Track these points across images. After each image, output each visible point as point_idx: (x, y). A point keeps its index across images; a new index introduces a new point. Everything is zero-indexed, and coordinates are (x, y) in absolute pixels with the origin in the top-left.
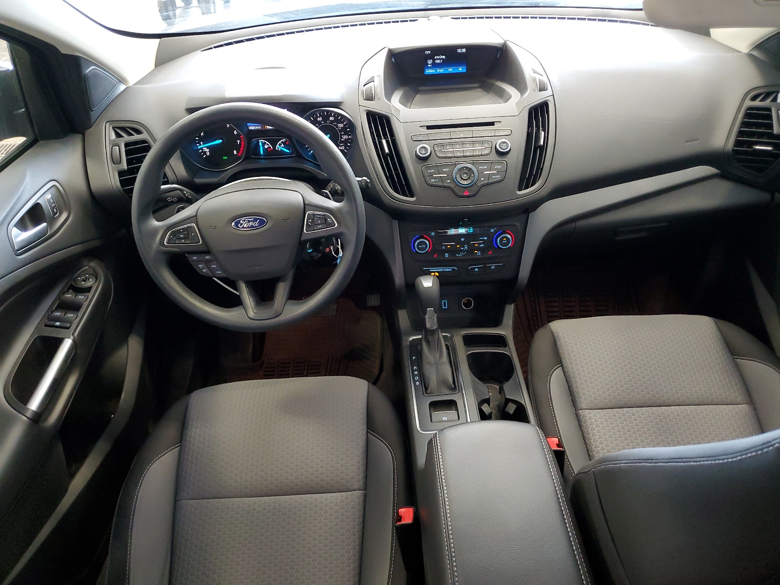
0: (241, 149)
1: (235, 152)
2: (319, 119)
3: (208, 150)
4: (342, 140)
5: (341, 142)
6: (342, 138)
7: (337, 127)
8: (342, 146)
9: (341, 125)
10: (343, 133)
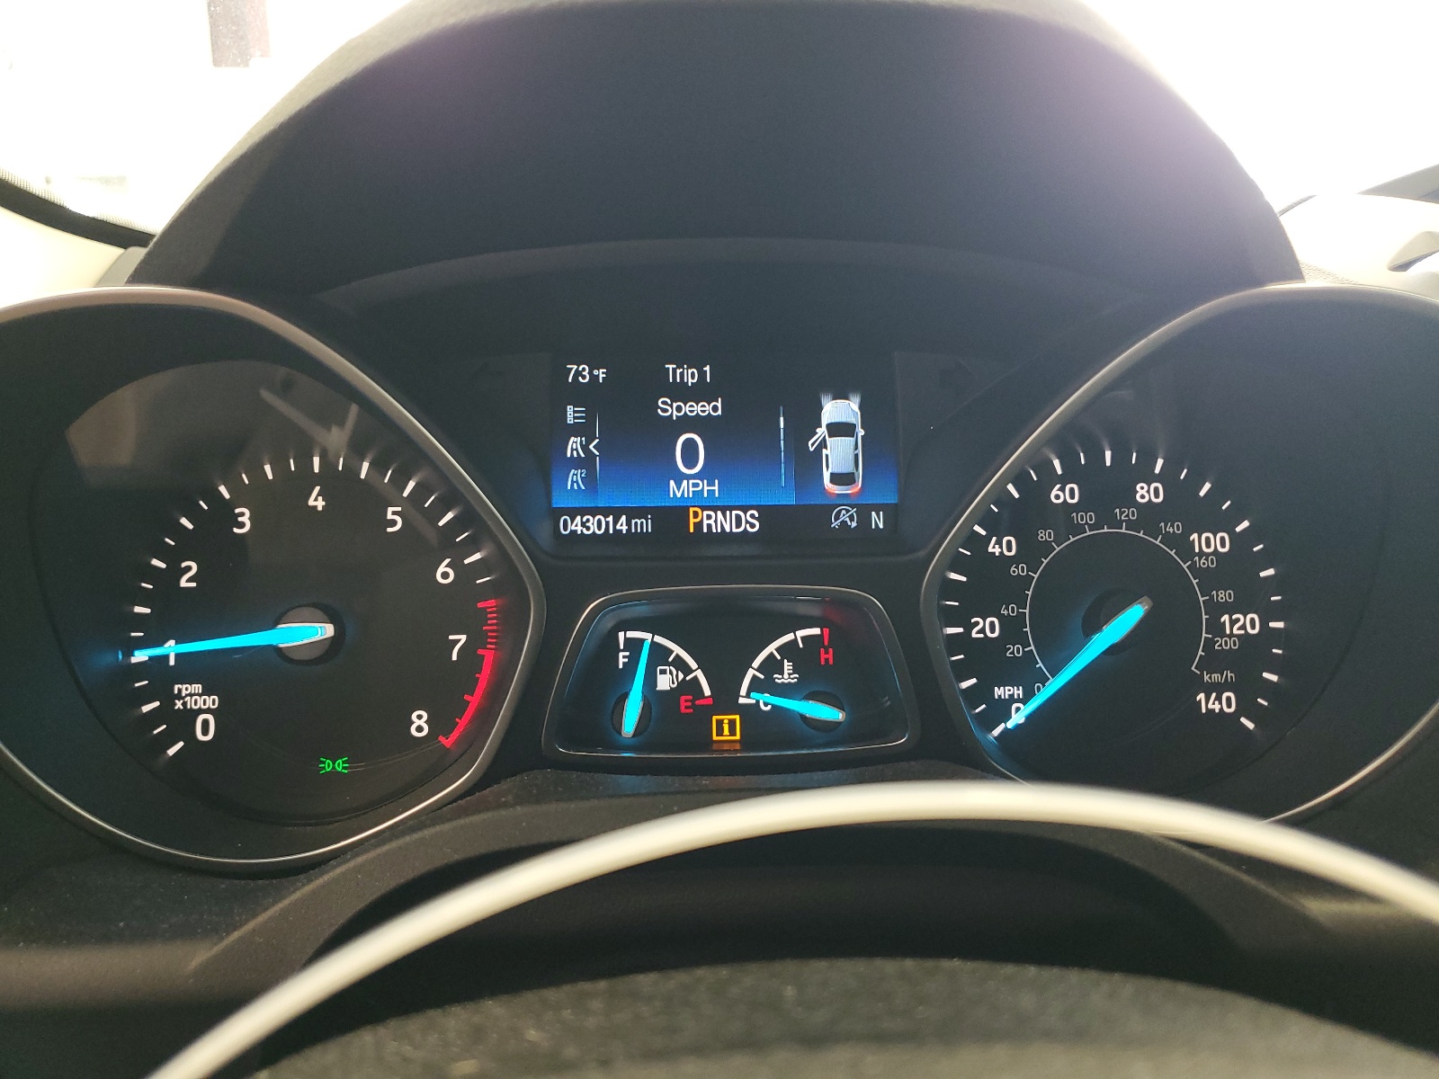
0: (474, 700)
1: (420, 722)
2: (1057, 495)
3: (212, 701)
4: (1221, 644)
5: (1214, 660)
6: (1217, 629)
7: (1187, 550)
8: (1219, 689)
9: (1210, 543)
10: (1222, 596)
